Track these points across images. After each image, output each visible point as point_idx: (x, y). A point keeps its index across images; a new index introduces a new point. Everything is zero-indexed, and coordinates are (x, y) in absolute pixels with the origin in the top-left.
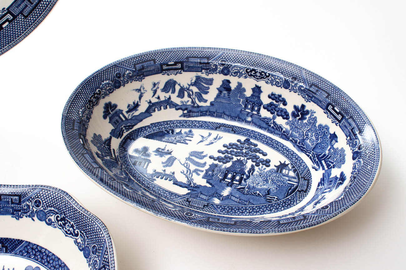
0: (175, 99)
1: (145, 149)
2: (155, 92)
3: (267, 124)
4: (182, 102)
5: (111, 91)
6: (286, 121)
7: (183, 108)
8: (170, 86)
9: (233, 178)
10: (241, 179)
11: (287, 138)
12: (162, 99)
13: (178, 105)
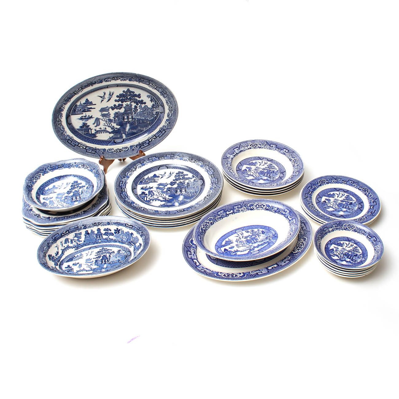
0: (70, 245)
1: (69, 266)
2: (62, 245)
3: (107, 240)
4: (73, 245)
5: (48, 250)
6: (113, 236)
7: (74, 247)
8: (67, 241)
9: (105, 261)
10: (108, 260)
11: (116, 242)
12: (66, 247)
13: (72, 247)
